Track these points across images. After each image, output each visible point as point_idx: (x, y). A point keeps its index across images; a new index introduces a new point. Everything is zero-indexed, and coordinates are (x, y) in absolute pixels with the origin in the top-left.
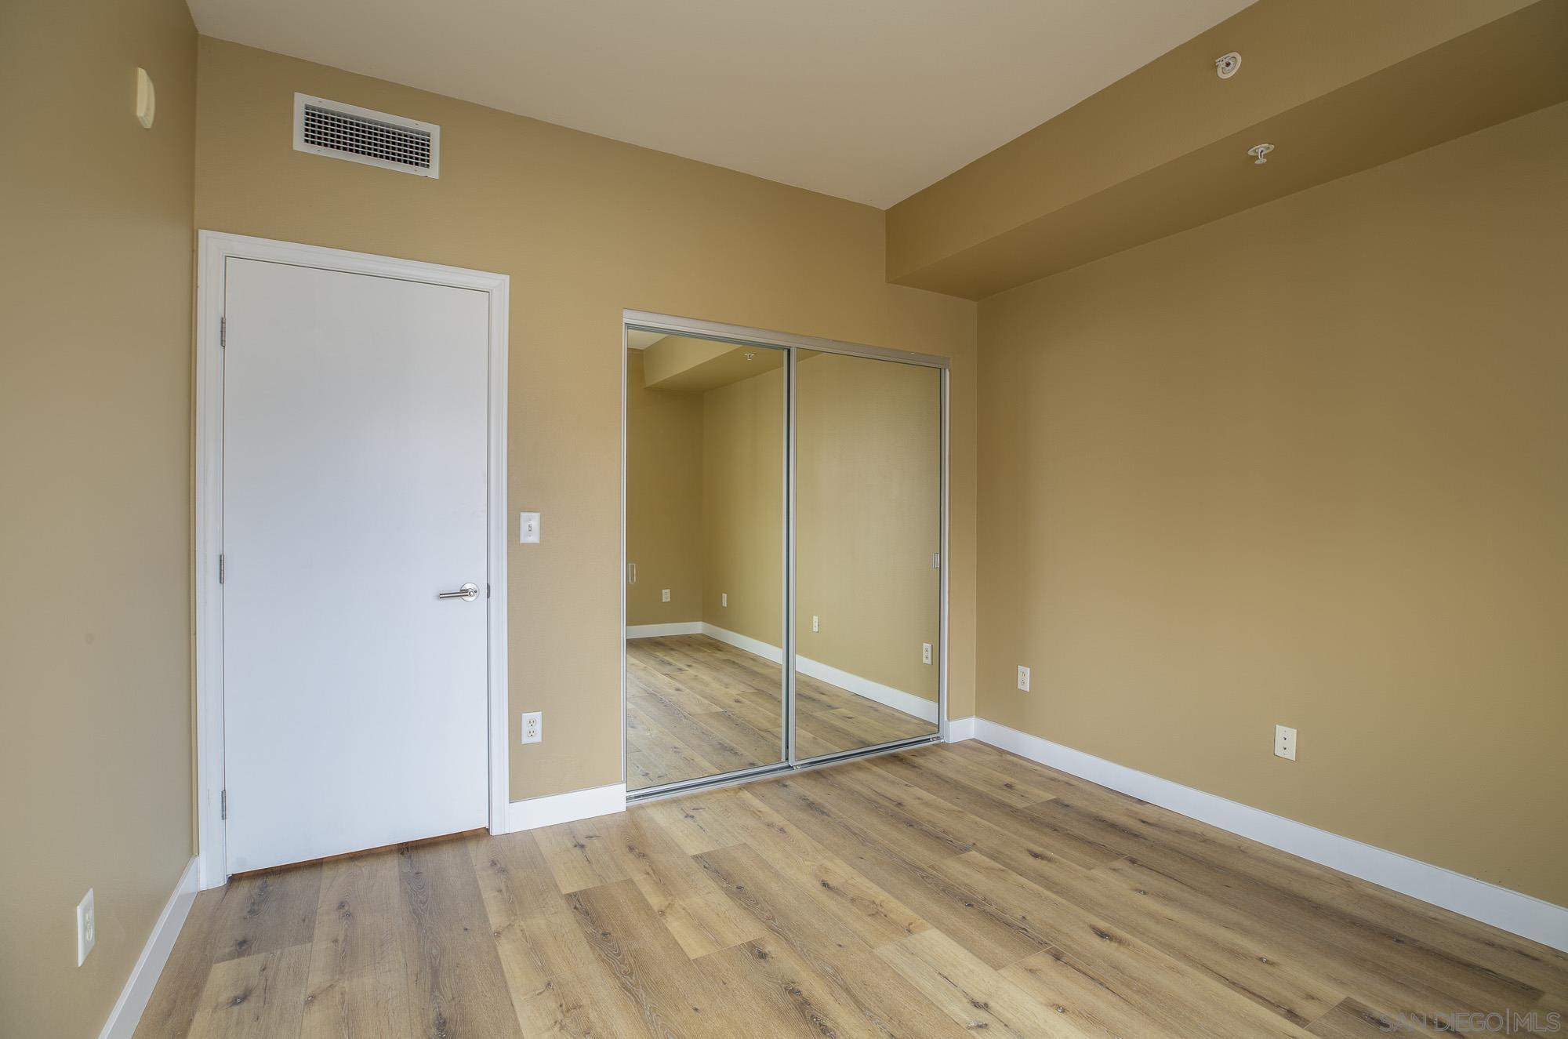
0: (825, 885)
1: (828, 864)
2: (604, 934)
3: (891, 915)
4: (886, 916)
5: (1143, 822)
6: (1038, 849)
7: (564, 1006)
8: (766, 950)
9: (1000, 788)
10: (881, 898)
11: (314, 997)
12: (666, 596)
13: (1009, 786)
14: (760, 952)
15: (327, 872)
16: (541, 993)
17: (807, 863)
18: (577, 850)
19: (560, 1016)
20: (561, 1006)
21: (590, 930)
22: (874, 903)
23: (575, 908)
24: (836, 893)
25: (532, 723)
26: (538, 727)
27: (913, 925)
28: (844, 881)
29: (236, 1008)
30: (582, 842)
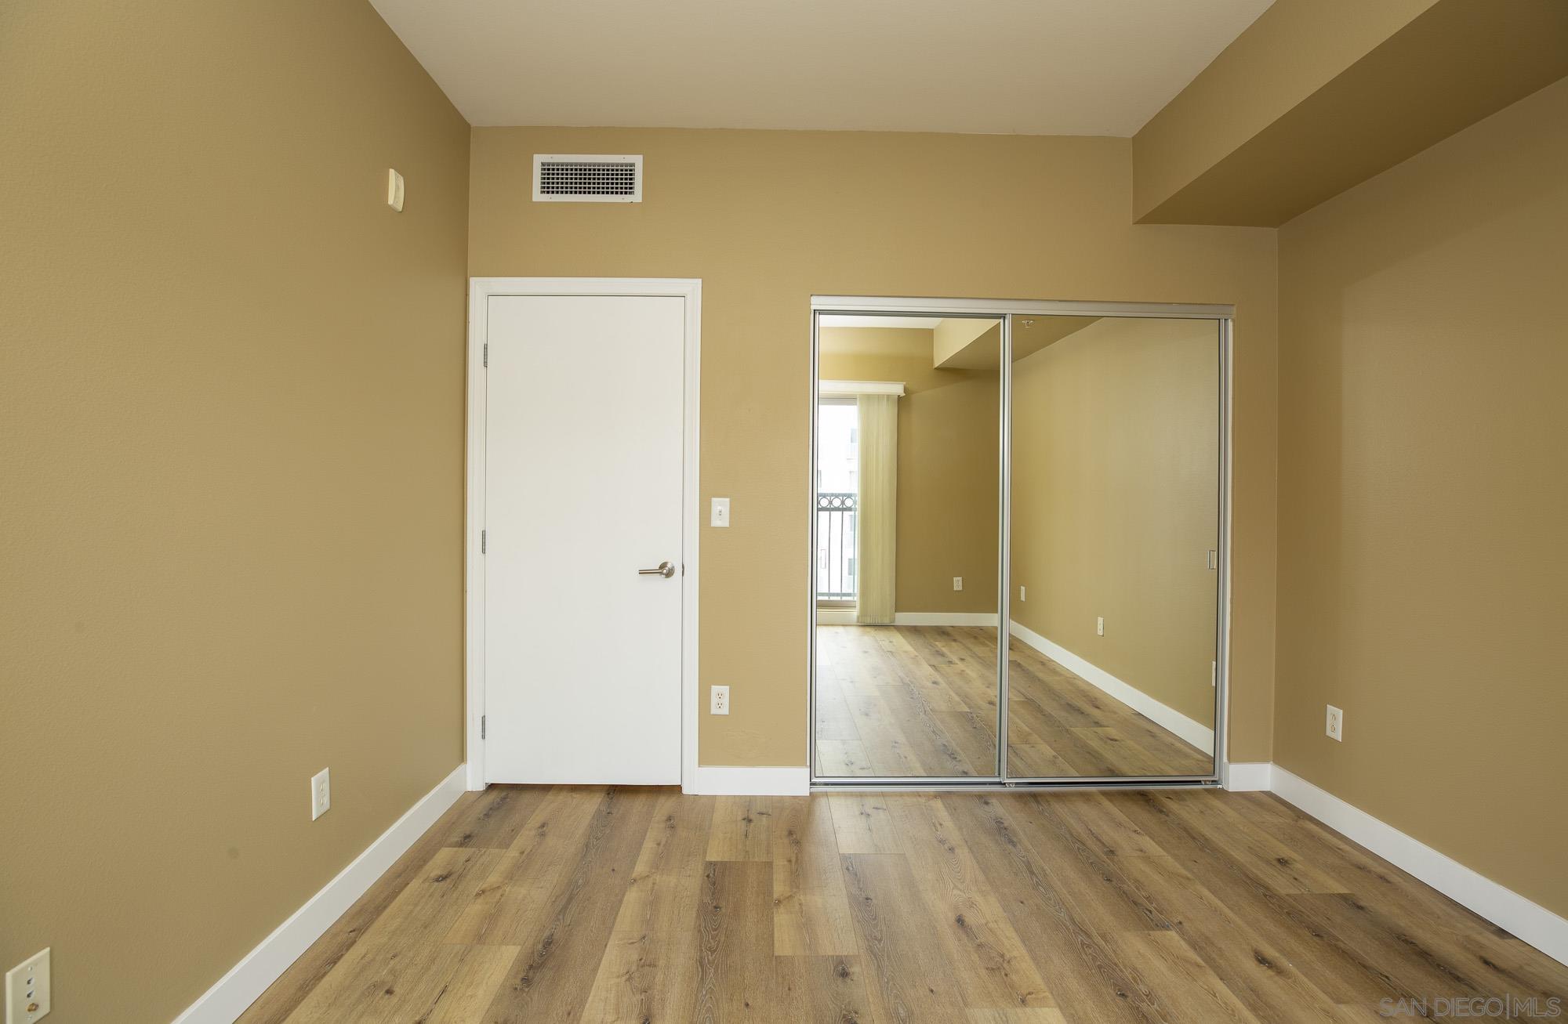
0: (960, 921)
1: (978, 898)
2: (716, 907)
3: (1014, 977)
4: (1006, 975)
5: (1486, 962)
6: (1270, 952)
7: (643, 961)
8: (851, 970)
9: (1268, 862)
10: (1015, 953)
11: (483, 892)
12: (958, 583)
13: (1283, 862)
14: (843, 969)
15: (550, 796)
16: (633, 943)
17: (956, 892)
18: (744, 822)
19: (634, 968)
20: (641, 960)
21: (707, 900)
22: (1002, 956)
23: (708, 876)
24: (966, 933)
25: (720, 696)
26: (726, 701)
27: (1033, 996)
28: (984, 922)
29: (436, 884)
30: (752, 817)
